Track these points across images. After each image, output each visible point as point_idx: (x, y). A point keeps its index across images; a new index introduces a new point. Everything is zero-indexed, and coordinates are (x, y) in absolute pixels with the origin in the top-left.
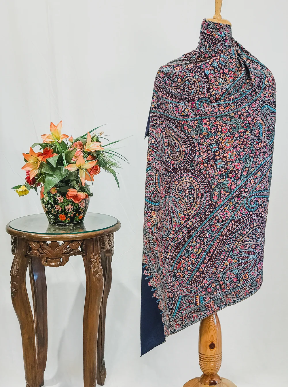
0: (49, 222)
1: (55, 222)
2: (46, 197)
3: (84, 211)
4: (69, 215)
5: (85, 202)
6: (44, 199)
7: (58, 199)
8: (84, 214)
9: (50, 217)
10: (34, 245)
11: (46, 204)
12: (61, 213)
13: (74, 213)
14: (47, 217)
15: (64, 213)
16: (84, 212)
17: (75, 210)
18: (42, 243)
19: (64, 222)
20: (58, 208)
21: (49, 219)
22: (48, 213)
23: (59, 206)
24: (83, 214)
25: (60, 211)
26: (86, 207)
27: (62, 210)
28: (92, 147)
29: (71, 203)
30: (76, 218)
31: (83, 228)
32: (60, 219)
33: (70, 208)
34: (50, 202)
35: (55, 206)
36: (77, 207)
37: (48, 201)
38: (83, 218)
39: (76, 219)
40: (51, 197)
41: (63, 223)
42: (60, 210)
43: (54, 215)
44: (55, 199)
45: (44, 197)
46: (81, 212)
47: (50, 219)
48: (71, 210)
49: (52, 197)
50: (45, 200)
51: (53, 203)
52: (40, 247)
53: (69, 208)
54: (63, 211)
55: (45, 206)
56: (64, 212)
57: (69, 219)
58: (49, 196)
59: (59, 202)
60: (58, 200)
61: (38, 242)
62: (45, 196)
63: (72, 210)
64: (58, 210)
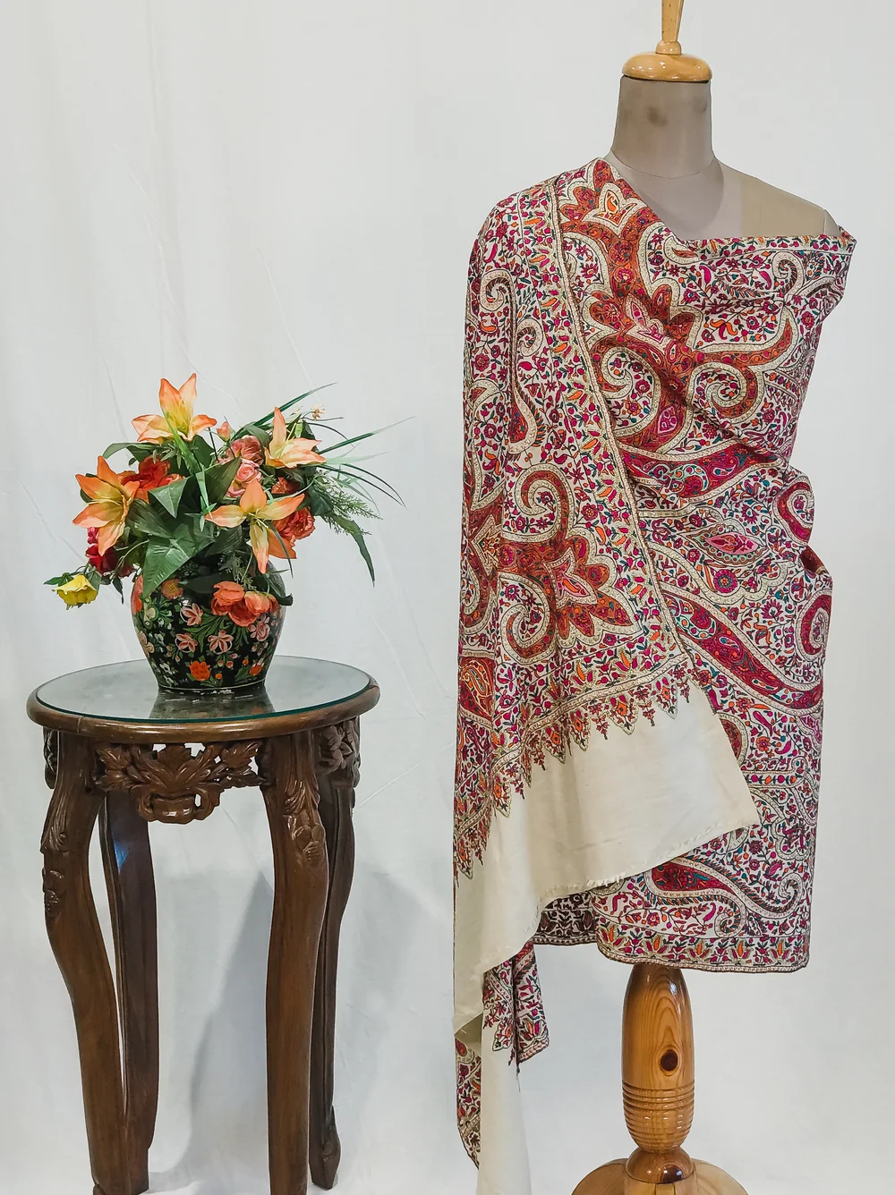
0: (160, 687)
1: (177, 686)
2: (149, 608)
3: (265, 651)
4: (221, 665)
5: (269, 624)
6: (143, 613)
7: (187, 615)
8: (267, 661)
9: (161, 669)
10: (112, 755)
11: (148, 632)
12: (196, 659)
13: (236, 656)
14: (154, 669)
15: (206, 657)
16: (268, 654)
17: (237, 648)
18: (137, 751)
19: (207, 685)
20: (186, 642)
21: (157, 675)
22: (155, 657)
23: (188, 637)
24: (262, 659)
25: (192, 650)
26: (272, 640)
27: (198, 647)
28: (291, 453)
29: (225, 625)
30: (242, 673)
31: (263, 702)
32: (193, 676)
33: (222, 643)
34: (162, 623)
35: (178, 637)
36: (243, 640)
37: (155, 622)
38: (262, 674)
39: (241, 675)
40: (164, 608)
41: (204, 687)
42: (192, 646)
43: (173, 664)
44: (176, 615)
45: (143, 609)
46: (256, 653)
47: (160, 675)
48: (226, 649)
49: (168, 608)
50: (145, 619)
51: (169, 627)
52: (133, 762)
53: (221, 641)
54: (202, 652)
55: (148, 637)
56: (204, 653)
57: (219, 676)
58: (157, 606)
59: (189, 623)
60: (187, 619)
61: (126, 747)
62: (146, 606)
63: (229, 646)
64: (187, 649)
